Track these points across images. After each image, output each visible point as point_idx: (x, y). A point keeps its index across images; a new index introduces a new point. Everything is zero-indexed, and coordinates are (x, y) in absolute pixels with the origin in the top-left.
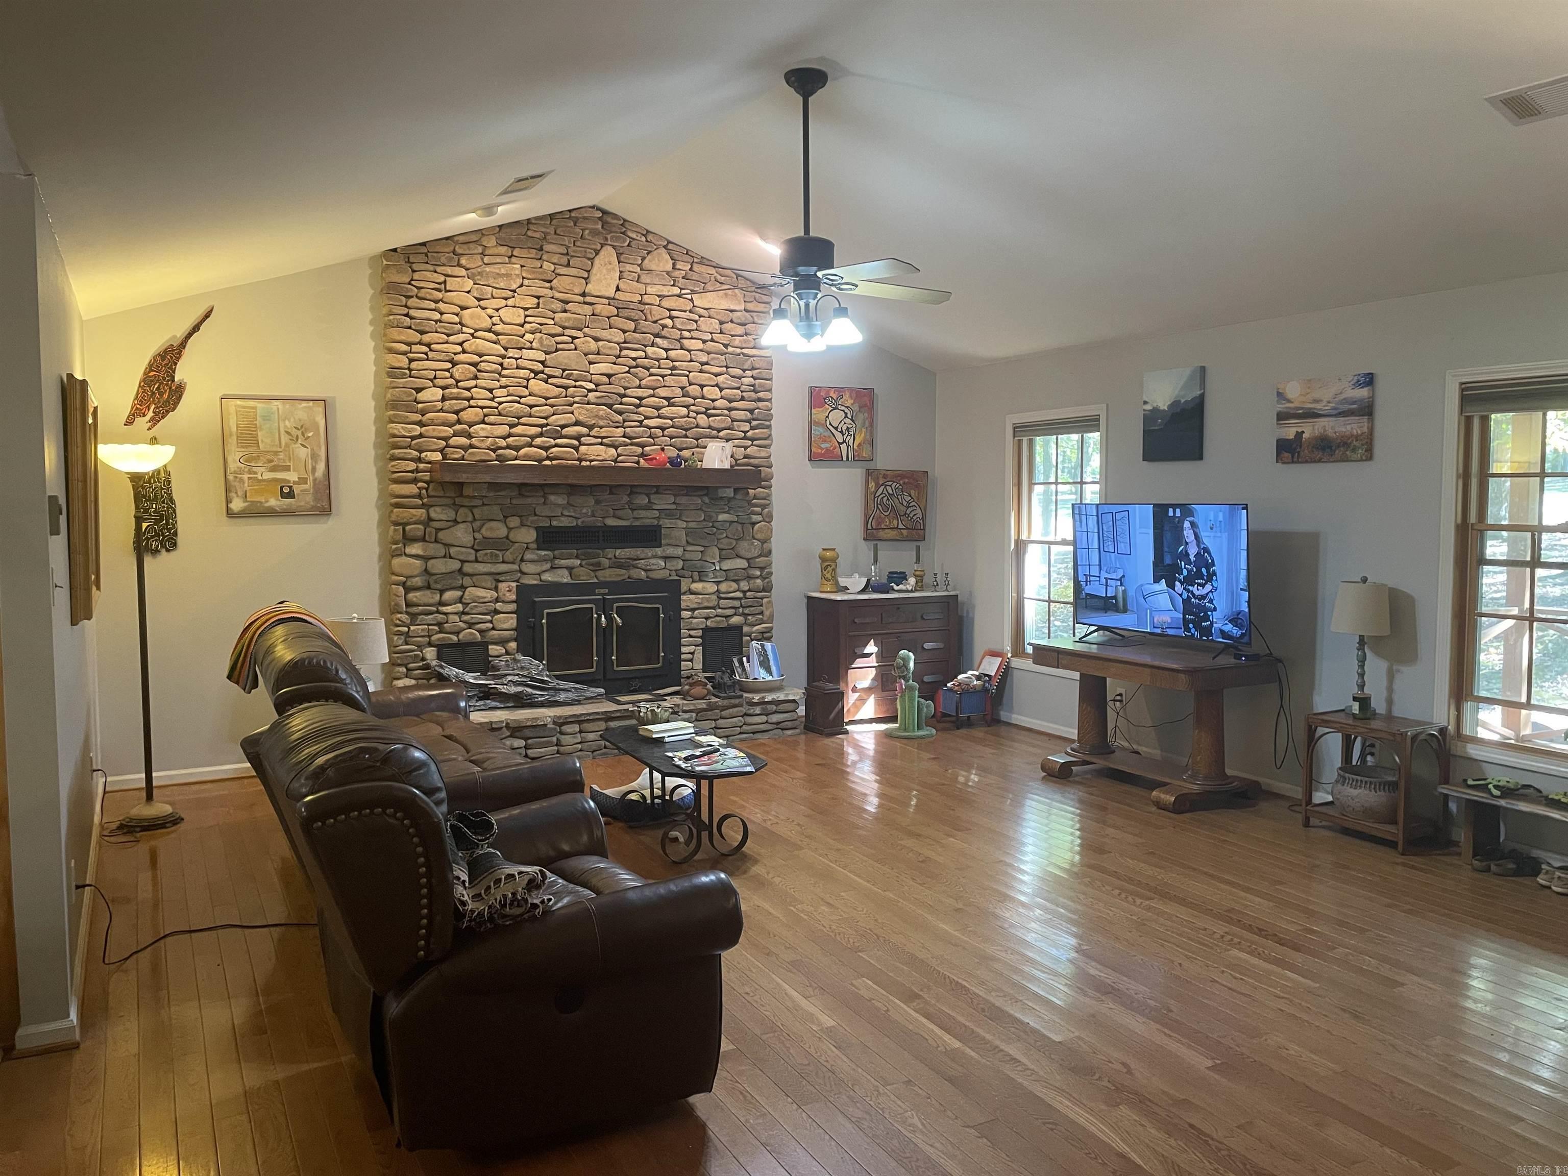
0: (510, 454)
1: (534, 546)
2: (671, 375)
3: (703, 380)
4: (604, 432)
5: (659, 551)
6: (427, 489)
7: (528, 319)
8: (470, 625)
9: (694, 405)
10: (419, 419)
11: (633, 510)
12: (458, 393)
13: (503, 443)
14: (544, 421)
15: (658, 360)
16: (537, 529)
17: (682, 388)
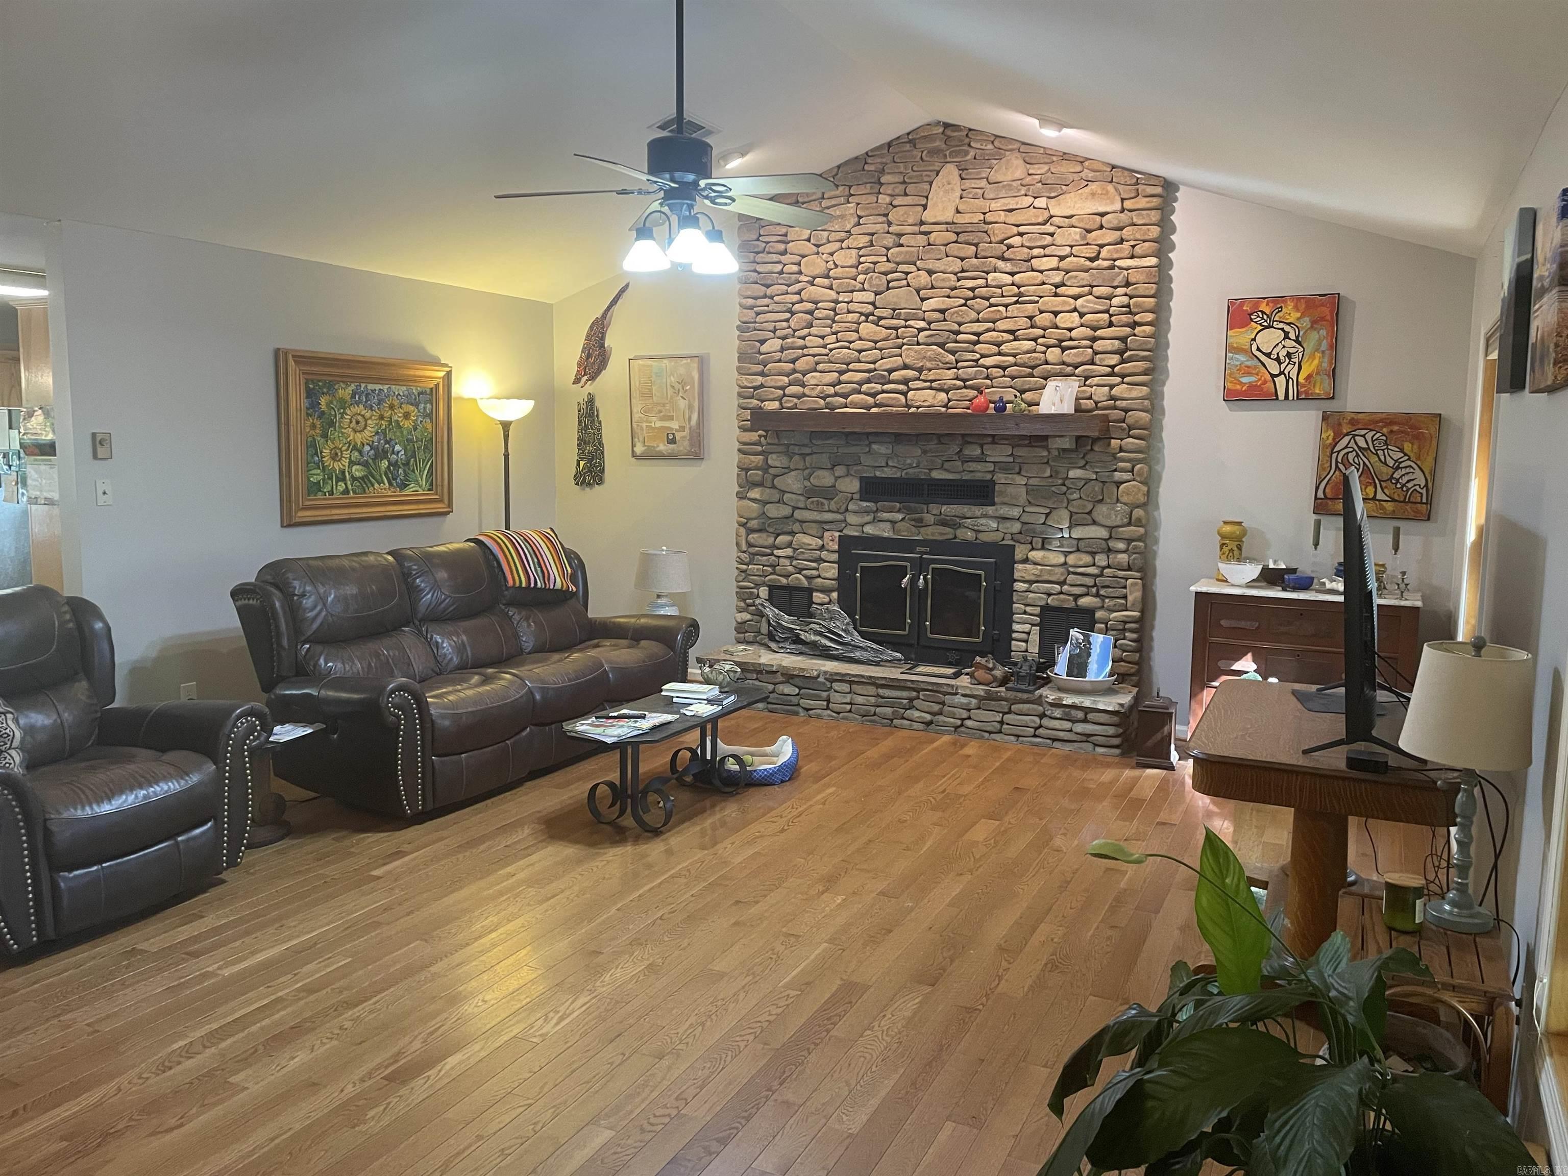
0: (837, 401)
1: (857, 496)
2: (1017, 302)
3: (1055, 306)
4: (932, 375)
5: (990, 510)
6: (765, 437)
7: (862, 259)
8: (800, 571)
9: (1044, 337)
10: (759, 370)
11: (963, 462)
12: (793, 343)
13: (831, 390)
14: (872, 366)
15: (1000, 287)
16: (862, 479)
17: (1031, 318)
